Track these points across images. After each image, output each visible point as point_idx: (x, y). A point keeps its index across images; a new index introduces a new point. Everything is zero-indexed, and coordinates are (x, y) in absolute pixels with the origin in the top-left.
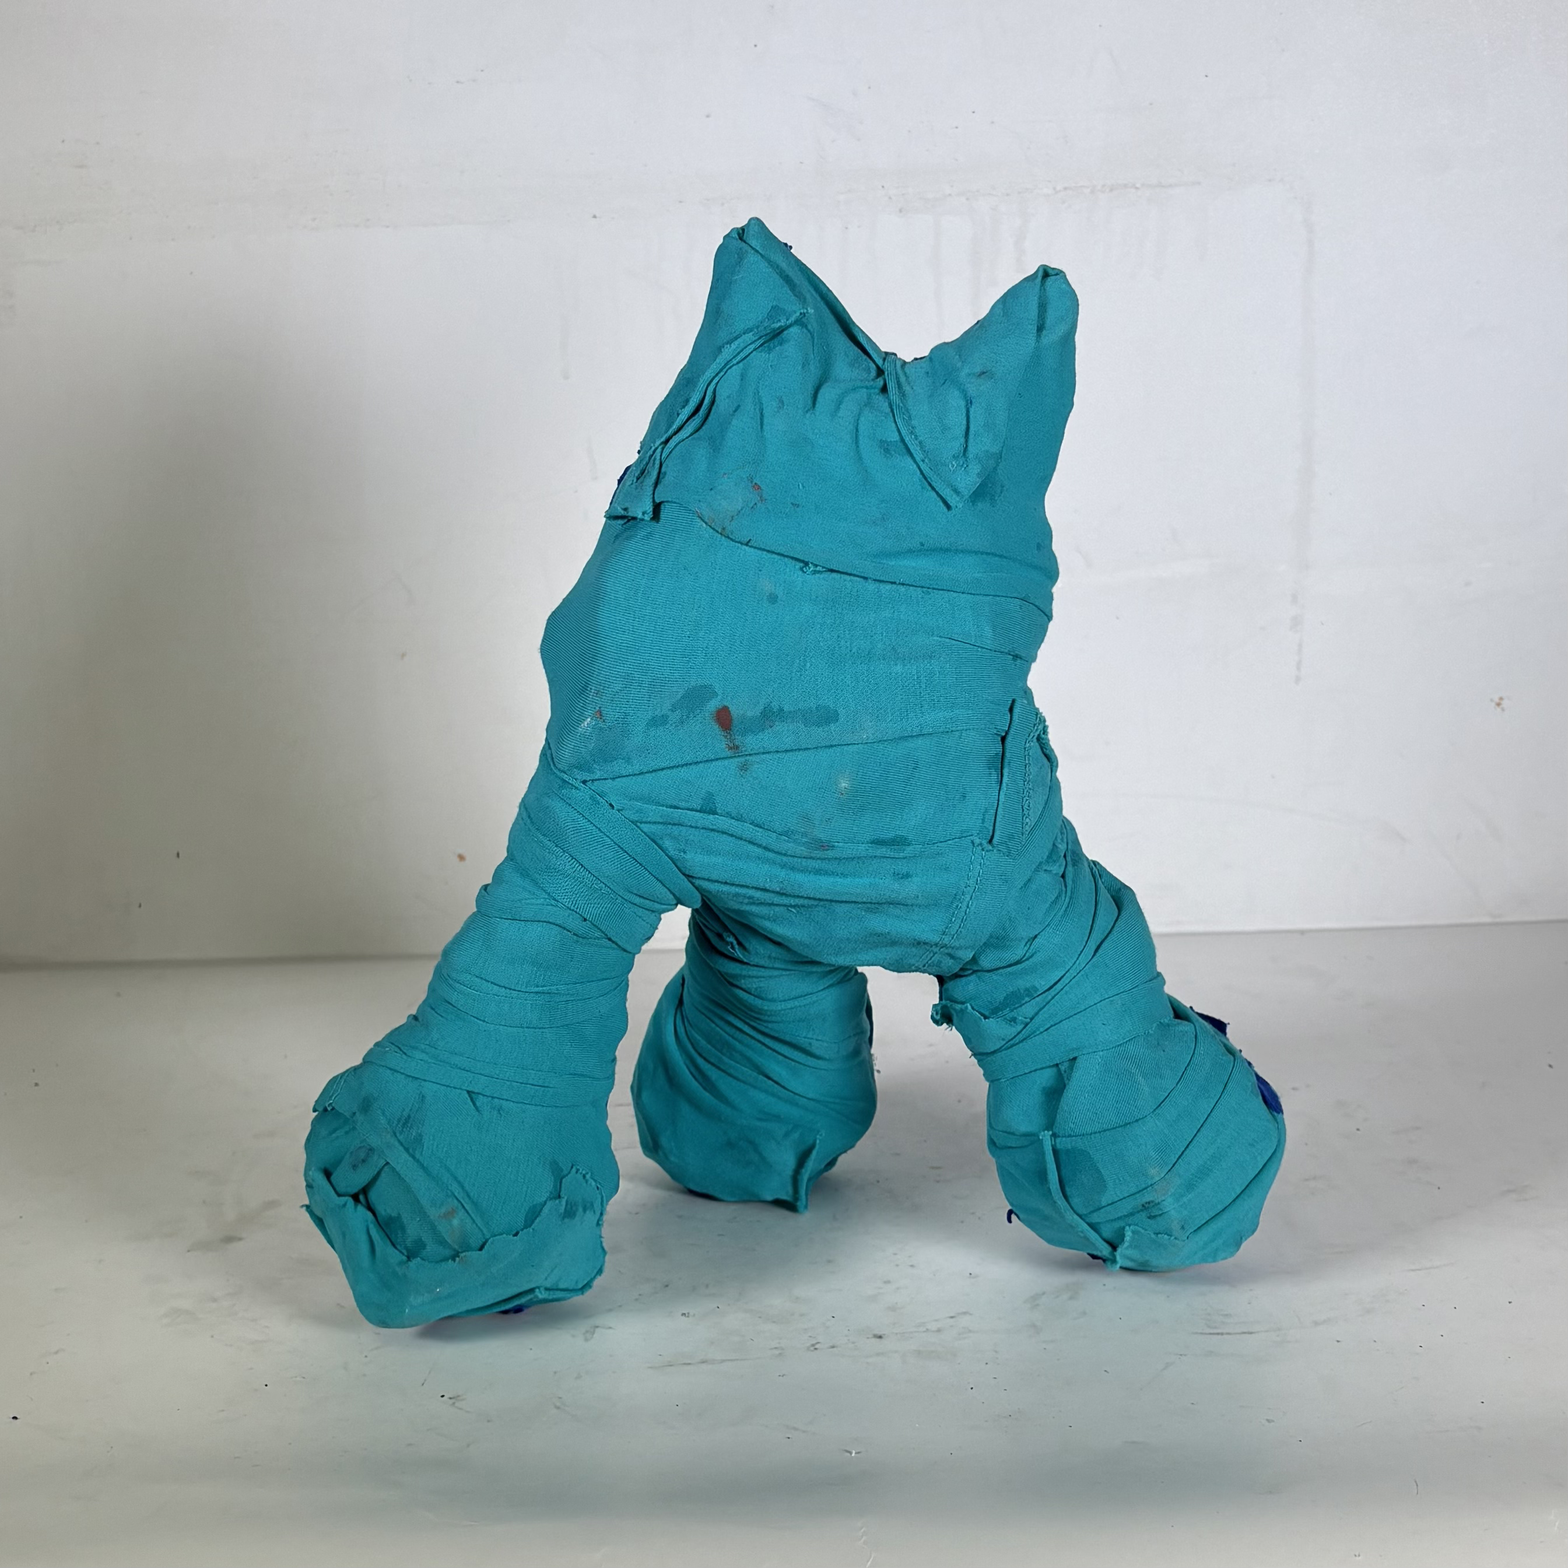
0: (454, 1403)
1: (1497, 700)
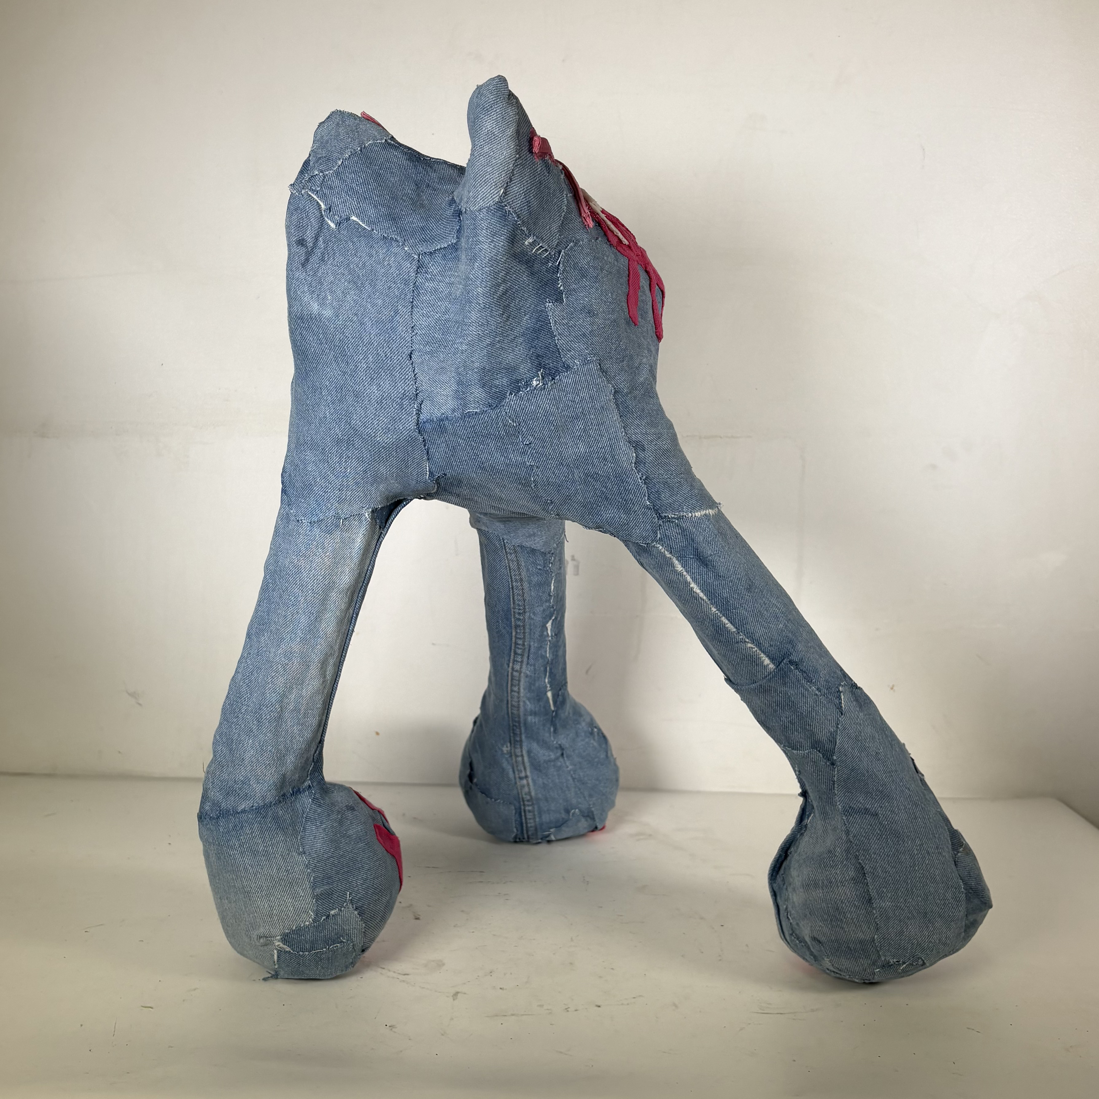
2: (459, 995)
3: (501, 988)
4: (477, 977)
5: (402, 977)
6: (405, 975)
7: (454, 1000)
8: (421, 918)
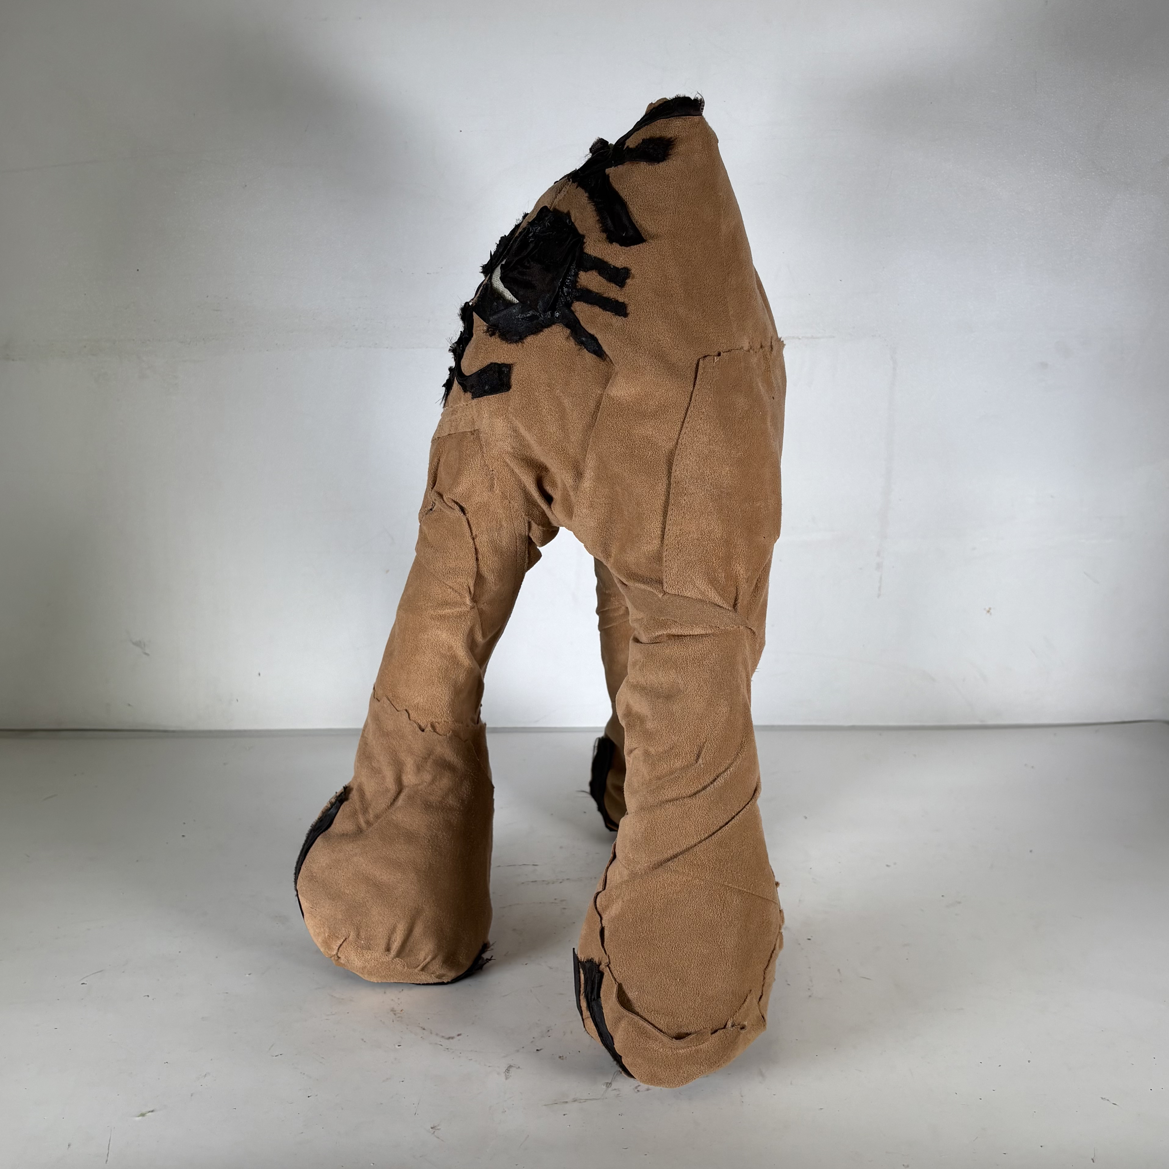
0: (434, 1132)
1: (987, 609)
2: (512, 1070)
3: (560, 1057)
4: (533, 1039)
5: (446, 1043)
6: (449, 1038)
7: (506, 1079)
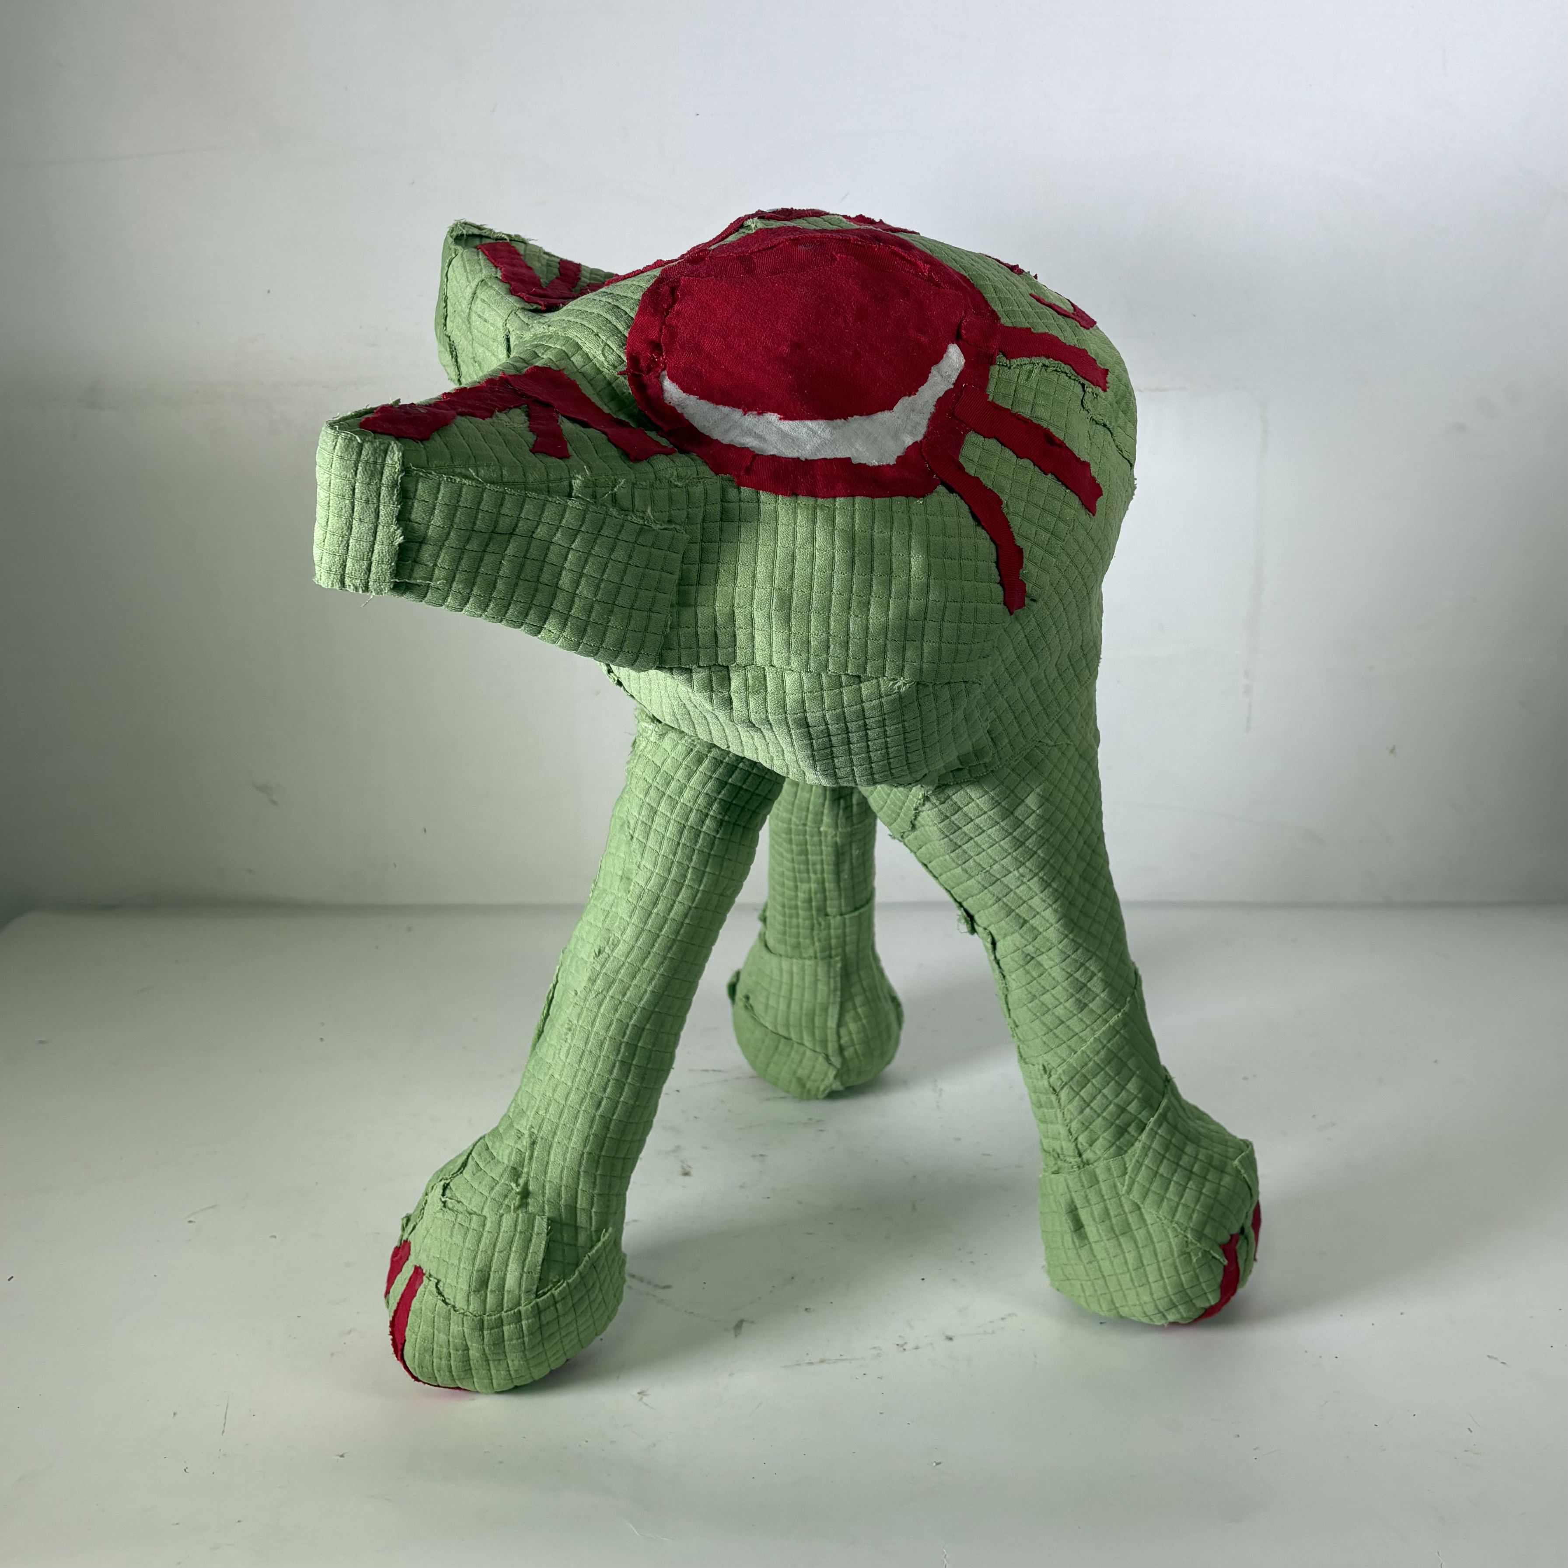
2: (744, 1324)
8: (693, 1172)
